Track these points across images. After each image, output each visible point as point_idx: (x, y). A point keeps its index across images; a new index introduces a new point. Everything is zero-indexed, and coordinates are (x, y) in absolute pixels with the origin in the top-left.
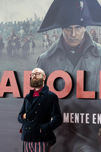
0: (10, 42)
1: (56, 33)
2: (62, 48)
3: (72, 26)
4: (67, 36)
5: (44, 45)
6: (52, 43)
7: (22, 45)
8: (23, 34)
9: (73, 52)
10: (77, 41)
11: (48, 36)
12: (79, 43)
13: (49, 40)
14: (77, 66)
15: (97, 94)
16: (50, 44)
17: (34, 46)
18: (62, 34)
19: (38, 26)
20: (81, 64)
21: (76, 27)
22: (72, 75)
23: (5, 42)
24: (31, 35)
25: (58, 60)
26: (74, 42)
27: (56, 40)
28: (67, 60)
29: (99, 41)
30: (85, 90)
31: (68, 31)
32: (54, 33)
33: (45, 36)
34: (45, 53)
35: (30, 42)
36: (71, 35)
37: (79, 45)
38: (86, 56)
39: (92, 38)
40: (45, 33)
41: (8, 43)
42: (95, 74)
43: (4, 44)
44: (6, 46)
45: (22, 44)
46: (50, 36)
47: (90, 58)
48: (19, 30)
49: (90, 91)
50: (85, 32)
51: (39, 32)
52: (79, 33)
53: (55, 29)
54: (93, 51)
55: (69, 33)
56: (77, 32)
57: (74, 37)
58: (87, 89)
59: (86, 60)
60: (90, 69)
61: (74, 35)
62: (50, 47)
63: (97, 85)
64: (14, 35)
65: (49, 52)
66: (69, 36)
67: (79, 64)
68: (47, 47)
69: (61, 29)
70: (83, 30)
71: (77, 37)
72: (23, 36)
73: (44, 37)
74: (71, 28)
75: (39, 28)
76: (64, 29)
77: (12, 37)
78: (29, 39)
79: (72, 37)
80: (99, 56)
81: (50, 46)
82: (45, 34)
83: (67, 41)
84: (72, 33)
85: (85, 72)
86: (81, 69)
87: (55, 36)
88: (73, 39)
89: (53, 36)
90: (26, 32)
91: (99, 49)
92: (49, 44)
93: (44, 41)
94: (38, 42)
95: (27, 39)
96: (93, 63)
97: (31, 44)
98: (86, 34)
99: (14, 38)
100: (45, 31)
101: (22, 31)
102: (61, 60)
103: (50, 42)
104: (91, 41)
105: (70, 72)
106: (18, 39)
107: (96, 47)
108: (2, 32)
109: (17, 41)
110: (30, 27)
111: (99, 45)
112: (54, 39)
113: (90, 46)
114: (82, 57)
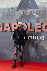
0: (7, 14)
1: (22, 11)
2: (24, 16)
4: (25, 12)
5: (18, 15)
9: (27, 17)
13: (19, 13)
15: (34, 30)
16: (20, 15)
17: (15, 15)
19: (16, 9)
21: (28, 9)
22: (27, 24)
23: (6, 14)
24: (14, 12)
28: (25, 19)
34: (18, 17)
39: (33, 12)
40: (18, 11)
43: (5, 15)
44: (6, 15)
45: (11, 15)
46: (20, 12)
47: (32, 19)
50: (31, 11)
51: (16, 11)
52: (29, 11)
54: (33, 16)
55: (26, 11)
56: (28, 11)
60: (32, 22)
64: (9, 12)
65: (20, 17)
67: (29, 21)
70: (30, 10)
84: (27, 11)
85: (31, 23)
94: (16, 14)
96: (33, 21)
97: (14, 15)
99: (9, 13)
101: (11, 11)
102: (23, 20)
107: (34, 15)
108: (5, 11)
109: (9, 14)
110: (13, 9)
111: (35, 15)
112: (21, 13)
113: (32, 15)
114: (30, 19)
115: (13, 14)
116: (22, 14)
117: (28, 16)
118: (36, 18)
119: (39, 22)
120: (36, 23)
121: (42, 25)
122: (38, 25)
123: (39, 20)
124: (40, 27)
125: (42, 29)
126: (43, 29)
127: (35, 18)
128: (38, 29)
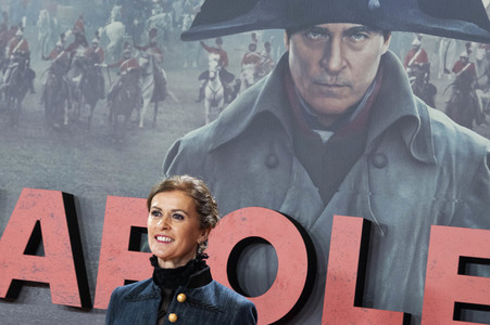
0: (59, 68)
1: (261, 50)
3: (331, 26)
5: (202, 96)
6: (237, 88)
8: (120, 40)
9: (325, 136)
10: (346, 91)
11: (223, 60)
12: (352, 100)
13: (225, 76)
14: (336, 197)
16: (230, 95)
17: (160, 94)
18: (285, 58)
19: (187, 10)
20: (356, 192)
21: (348, 33)
22: (311, 231)
24: (152, 45)
25: (256, 165)
26: (331, 95)
27: (257, 76)
28: (297, 166)
29: (438, 99)
30: (360, 301)
31: (309, 42)
32: (253, 47)
33: (213, 59)
34: (206, 130)
35: (145, 75)
36: (321, 64)
37: (353, 108)
38: (380, 160)
39: (409, 82)
40: (211, 42)
41: (52, 70)
42: (408, 239)
43: (32, 75)
44: (41, 81)
45: (111, 81)
46: (231, 59)
47: (394, 169)
48: (105, 20)
49: (384, 308)
51: (186, 36)
52: (356, 58)
53: (259, 33)
55: (317, 55)
56: (350, 55)
57: (336, 73)
59: (379, 175)
60: (391, 215)
61: (335, 64)
62: (230, 108)
64: (81, 39)
65: (223, 127)
66: (314, 67)
68: (214, 103)
69: (283, 32)
70: (376, 45)
71: (348, 75)
72: (117, 50)
73: (207, 61)
74: (326, 32)
75: (187, 21)
76: (297, 37)
77: (72, 49)
78: (142, 61)
79: (328, 70)
81: (227, 102)
82: (211, 50)
83: (302, 87)
84: (328, 53)
86: (350, 212)
87: (255, 60)
88: (328, 78)
89: (246, 61)
90: (133, 31)
91: (435, 131)
92: (227, 92)
93: (205, 76)
94: (180, 81)
95: (134, 62)
96: (405, 192)
97: (148, 87)
98: (387, 65)
99: (81, 51)
100: (217, 34)
101: (114, 28)
102: (271, 166)
103: (232, 84)
104: (407, 95)
105: (306, 218)
106: (97, 58)
107: (426, 123)
108: (33, 21)
109: (90, 65)
110: (149, 14)
111: (437, 115)
112: (249, 71)
113: (399, 116)
114: (361, 162)
115: (139, 73)
117: (338, 120)
118: (439, 159)
120: (436, 230)
122: (466, 265)
128: (462, 311)
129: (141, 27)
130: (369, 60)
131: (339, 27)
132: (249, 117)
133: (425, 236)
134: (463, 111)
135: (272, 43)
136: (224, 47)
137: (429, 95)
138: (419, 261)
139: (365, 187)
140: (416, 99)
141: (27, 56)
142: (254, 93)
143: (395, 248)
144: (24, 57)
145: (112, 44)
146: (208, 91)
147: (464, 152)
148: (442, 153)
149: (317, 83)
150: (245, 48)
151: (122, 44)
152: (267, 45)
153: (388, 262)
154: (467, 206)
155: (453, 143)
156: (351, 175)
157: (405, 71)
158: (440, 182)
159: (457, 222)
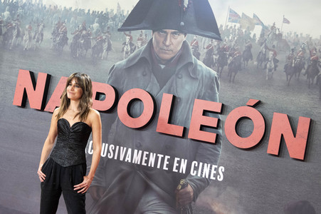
0: (77, 37)
1: (144, 36)
2: (148, 58)
3: (167, 30)
4: (158, 42)
5: (123, 50)
6: (135, 48)
7: (92, 45)
8: (98, 30)
9: (163, 67)
10: (171, 52)
11: (131, 39)
12: (172, 55)
13: (131, 44)
14: (164, 87)
15: (185, 130)
16: (132, 50)
17: (109, 49)
18: (152, 39)
19: (120, 21)
20: (171, 86)
21: (173, 33)
22: (156, 98)
23: (70, 37)
24: (108, 32)
25: (139, 74)
26: (165, 53)
27: (142, 45)
28: (153, 76)
29: (200, 57)
30: (170, 122)
31: (160, 35)
32: (141, 35)
33: (128, 38)
34: (124, 62)
35: (105, 42)
37: (172, 58)
38: (180, 76)
39: (192, 51)
40: (127, 33)
41: (74, 38)
42: (187, 103)
43: (67, 39)
44: (70, 41)
45: (93, 43)
46: (133, 39)
47: (185, 79)
48: (93, 23)
49: (177, 125)
50: (185, 42)
51: (119, 30)
53: (143, 31)
54: (190, 69)
55: (162, 39)
57: (168, 46)
58: (172, 121)
59: (179, 81)
60: (182, 94)
61: (167, 43)
62: (132, 55)
63: (187, 119)
64: (84, 28)
65: (130, 61)
66: (161, 44)
68: (127, 53)
69: (151, 31)
70: (182, 38)
71: (172, 47)
72: (96, 33)
74: (165, 32)
75: (120, 25)
76: (156, 33)
77: (81, 31)
78: (104, 37)
79: (165, 45)
80: (197, 79)
81: (131, 53)
82: (127, 35)
83: (156, 50)
84: (166, 39)
85: (174, 97)
86: (169, 92)
87: (141, 40)
88: (165, 47)
89: (139, 40)
90: (102, 27)
91: (199, 68)
92: (131, 49)
93: (125, 44)
94: (116, 45)
95: (101, 37)
96: (187, 87)
97: (105, 46)
98: (185, 45)
99: (84, 32)
100: (128, 30)
101: (96, 25)
102: (144, 75)
103: (133, 47)
104: (191, 55)
105: (154, 93)
106: (89, 35)
107: (196, 65)
108: (69, 21)
109: (87, 37)
110: (108, 22)
111: (200, 63)
112: (139, 43)
113: (185, 62)
114: (174, 76)
115: (103, 41)
116: (141, 47)
117: (168, 62)
118: (199, 77)
119: (213, 99)
120: (196, 100)
121: (221, 113)
122: (205, 113)
123: (212, 89)
124: (212, 121)
125: (220, 131)
126: (223, 130)
127: (195, 79)
128: (203, 128)
129: (105, 26)
130: (179, 43)
131: (170, 31)
132: (138, 58)
133: (193, 102)
134: (208, 62)
135: (148, 35)
136: (132, 34)
137: (198, 56)
138: (190, 110)
139: (174, 85)
140: (193, 57)
141: (66, 32)
142: (140, 51)
143: (183, 105)
144: (65, 33)
145: (95, 30)
146: (125, 49)
147: (208, 75)
148: (200, 75)
149: (161, 49)
150: (138, 35)
151: (98, 31)
152: (146, 35)
153: (180, 110)
154: (207, 94)
155: (204, 72)
156: (170, 80)
157: (191, 47)
158: (199, 85)
159: (203, 98)
